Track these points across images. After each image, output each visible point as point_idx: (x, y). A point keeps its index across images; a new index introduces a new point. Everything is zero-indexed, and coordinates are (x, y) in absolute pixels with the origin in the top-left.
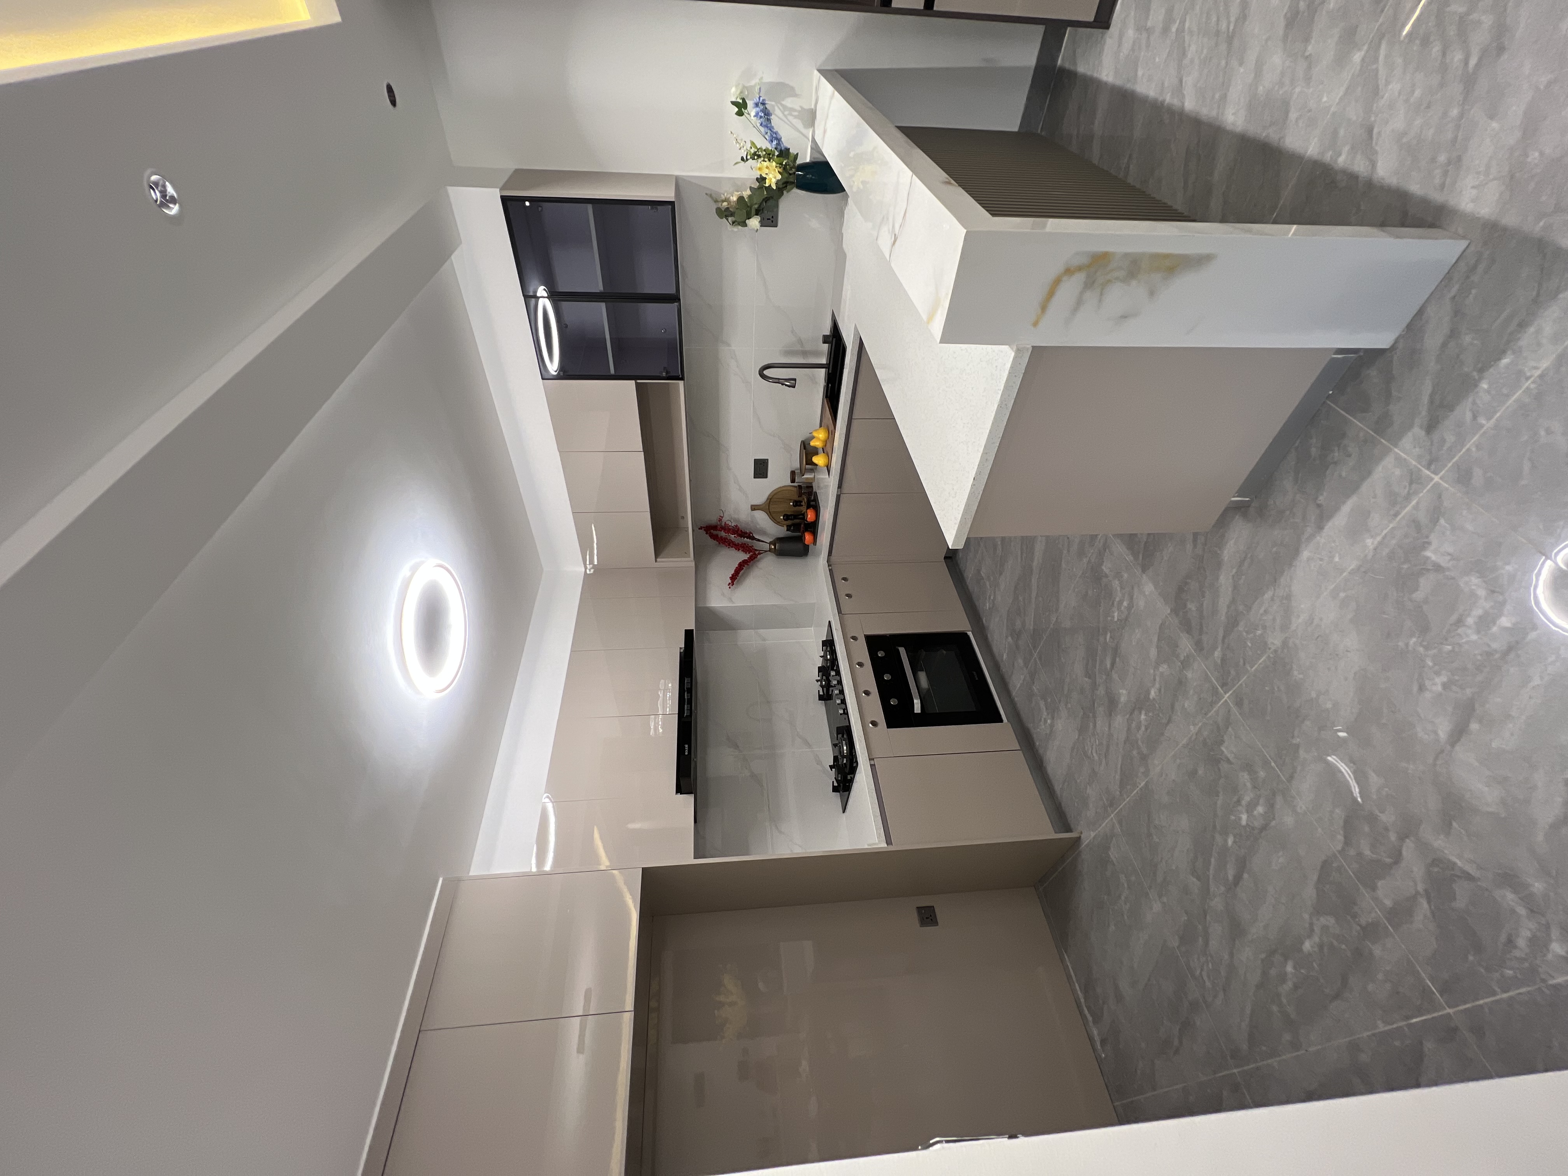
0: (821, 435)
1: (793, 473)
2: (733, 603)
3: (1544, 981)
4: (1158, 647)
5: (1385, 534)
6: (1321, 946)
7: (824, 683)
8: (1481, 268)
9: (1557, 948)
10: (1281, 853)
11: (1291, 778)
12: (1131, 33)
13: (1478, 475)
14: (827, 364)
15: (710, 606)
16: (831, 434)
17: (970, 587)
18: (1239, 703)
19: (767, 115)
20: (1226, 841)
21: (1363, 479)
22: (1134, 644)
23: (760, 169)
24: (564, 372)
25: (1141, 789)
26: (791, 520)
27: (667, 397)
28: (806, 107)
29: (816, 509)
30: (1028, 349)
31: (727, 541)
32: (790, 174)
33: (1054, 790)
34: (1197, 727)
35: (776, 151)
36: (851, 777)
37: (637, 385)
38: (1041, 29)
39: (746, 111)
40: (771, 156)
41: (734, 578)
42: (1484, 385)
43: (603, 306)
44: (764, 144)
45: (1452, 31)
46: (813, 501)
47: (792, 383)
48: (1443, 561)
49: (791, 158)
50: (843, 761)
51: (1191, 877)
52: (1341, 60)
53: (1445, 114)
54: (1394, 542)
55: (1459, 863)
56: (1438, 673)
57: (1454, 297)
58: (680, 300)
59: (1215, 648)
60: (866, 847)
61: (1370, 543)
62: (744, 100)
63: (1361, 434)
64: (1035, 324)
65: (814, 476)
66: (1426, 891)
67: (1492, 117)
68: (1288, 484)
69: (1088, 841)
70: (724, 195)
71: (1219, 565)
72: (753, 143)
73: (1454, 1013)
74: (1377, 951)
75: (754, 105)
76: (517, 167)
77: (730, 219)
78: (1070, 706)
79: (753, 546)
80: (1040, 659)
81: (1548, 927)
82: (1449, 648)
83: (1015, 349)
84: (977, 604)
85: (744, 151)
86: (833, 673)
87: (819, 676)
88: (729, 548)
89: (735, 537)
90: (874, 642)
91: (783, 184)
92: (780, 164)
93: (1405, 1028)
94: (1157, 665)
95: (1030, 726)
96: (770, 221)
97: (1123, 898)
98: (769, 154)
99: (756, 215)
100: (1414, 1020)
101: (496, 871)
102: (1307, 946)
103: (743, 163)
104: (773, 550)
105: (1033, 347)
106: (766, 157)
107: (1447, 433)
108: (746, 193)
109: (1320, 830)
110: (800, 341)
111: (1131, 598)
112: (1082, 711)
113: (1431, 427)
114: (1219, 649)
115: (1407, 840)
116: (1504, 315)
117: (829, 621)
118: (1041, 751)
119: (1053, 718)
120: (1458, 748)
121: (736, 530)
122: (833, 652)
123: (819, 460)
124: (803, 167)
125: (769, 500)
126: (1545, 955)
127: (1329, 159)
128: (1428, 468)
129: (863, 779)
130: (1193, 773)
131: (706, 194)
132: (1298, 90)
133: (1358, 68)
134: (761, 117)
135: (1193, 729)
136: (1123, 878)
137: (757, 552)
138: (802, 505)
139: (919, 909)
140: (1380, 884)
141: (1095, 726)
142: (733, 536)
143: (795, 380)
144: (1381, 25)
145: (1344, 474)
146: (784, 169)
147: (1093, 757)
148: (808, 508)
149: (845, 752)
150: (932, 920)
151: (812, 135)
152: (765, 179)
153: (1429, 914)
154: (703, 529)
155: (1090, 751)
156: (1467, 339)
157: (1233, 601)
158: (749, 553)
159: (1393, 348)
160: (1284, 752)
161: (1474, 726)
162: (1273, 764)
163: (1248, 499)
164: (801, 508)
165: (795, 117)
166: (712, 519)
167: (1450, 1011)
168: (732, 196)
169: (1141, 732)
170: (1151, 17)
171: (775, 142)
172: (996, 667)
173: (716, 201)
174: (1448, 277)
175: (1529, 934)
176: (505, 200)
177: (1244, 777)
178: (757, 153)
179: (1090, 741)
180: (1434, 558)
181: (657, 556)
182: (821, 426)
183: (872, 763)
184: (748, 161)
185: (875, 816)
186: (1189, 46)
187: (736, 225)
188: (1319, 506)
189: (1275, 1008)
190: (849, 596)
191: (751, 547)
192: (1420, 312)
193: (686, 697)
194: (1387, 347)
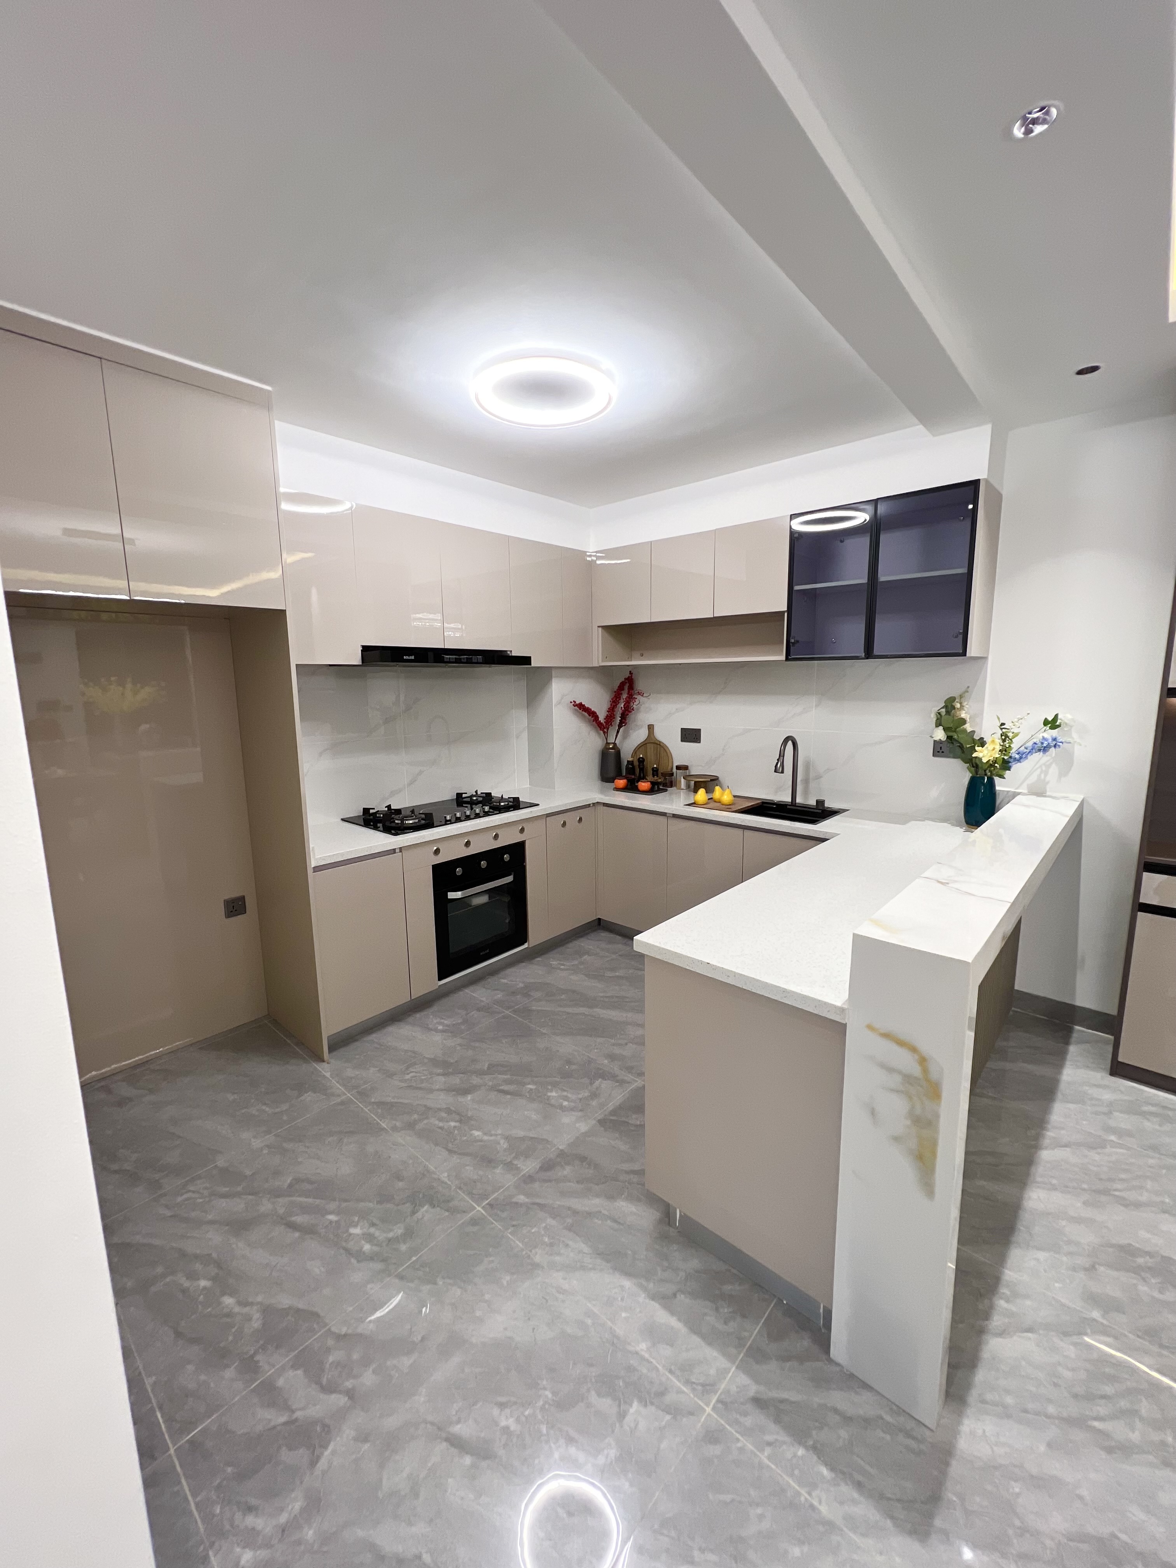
0: (727, 798)
1: (686, 768)
2: (556, 706)
3: (212, 1544)
4: (523, 1139)
5: (651, 1362)
6: (229, 1315)
7: (475, 798)
8: (912, 1444)
9: (247, 1556)
10: (323, 1269)
11: (401, 1277)
12: (1107, 1096)
13: (715, 1450)
14: (796, 803)
15: (553, 684)
16: (727, 808)
17: (570, 945)
18: (474, 1222)
19: (1044, 749)
20: (331, 1213)
21: (703, 1337)
22: (526, 1112)
23: (993, 741)
24: (798, 538)
25: (378, 1124)
26: (639, 766)
27: (766, 642)
28: (1048, 788)
29: (651, 791)
30: (844, 1019)
31: (618, 699)
32: (985, 771)
33: (372, 1033)
34: (446, 1180)
35: (1008, 757)
36: (379, 827)
37: (783, 613)
38: (1114, 1011)
39: (1048, 728)
40: (1004, 752)
41: (581, 706)
42: (801, 1452)
43: (864, 580)
44: (1016, 745)
45: (1123, 1404)
46: (658, 787)
47: (779, 769)
48: (629, 1419)
49: (1001, 772)
50: (397, 820)
51: (291, 1179)
52: (1093, 1299)
53: (1050, 1401)
54: (645, 1371)
55: (327, 1453)
56: (518, 1420)
57: (882, 1418)
58: (868, 659)
59: (527, 1195)
60: (311, 846)
61: (642, 1347)
62: (1059, 726)
63: (746, 1334)
64: (870, 1027)
65: (683, 789)
66: (296, 1420)
67: (1049, 1445)
68: (694, 1264)
69: (320, 1069)
70: (967, 705)
71: (611, 1197)
72: (1016, 735)
73: (170, 1456)
74: (229, 1373)
75: (1054, 736)
76: (1003, 496)
77: (944, 710)
78: (458, 1048)
79: (612, 726)
80: (504, 1017)
81: (268, 1545)
82: (545, 1431)
83: (844, 1006)
84: (556, 951)
85: (1010, 726)
86: (487, 809)
87: (481, 793)
88: (611, 701)
89: (622, 708)
90: (518, 850)
91: (976, 764)
92: (996, 761)
93: (150, 1406)
94: (507, 1138)
95: (435, 1008)
96: (939, 750)
97: (264, 1107)
98: (1006, 751)
99: (947, 736)
100: (159, 1415)
101: (280, 450)
102: (228, 1301)
103: (999, 725)
104: (608, 747)
105: (845, 1025)
106: (1003, 748)
107: (754, 1418)
108: (968, 727)
109: (351, 1309)
110: (818, 777)
111: (572, 1109)
112: (454, 1061)
113: (758, 1402)
114: (527, 1200)
115: (346, 1398)
116: (868, 1468)
117: (538, 805)
118: (410, 1019)
119: (443, 1031)
120: (445, 1444)
121: (629, 710)
122: (507, 809)
123: (701, 795)
124: (991, 784)
125: (658, 743)
126: (238, 1545)
127: (1002, 1291)
128: (719, 1401)
129: (379, 841)
130: (399, 1178)
131: (968, 687)
132: (1065, 1259)
133: (1087, 1316)
134: (1042, 743)
135: (444, 1176)
136: (285, 1107)
137: (606, 730)
138: (654, 777)
139: (242, 899)
140: (300, 1372)
141: (439, 1075)
142: (623, 706)
143: (782, 772)
144: (1126, 1336)
145: (708, 1318)
146: (991, 765)
147: (408, 1074)
148: (652, 783)
149: (407, 822)
150: (232, 912)
151: (1021, 792)
152: (983, 747)
153: (272, 1424)
154: (630, 675)
155: (413, 1070)
156: (844, 1434)
157: (575, 1213)
158: (605, 722)
159: (831, 1361)
160: (428, 1269)
161: (468, 1460)
162: (414, 1258)
163: (677, 1225)
164: (651, 776)
165: (1039, 776)
166: (640, 685)
167: (172, 1451)
168: (965, 713)
169: (437, 1122)
170: (1122, 1115)
171: (1017, 756)
172: (493, 972)
173: (961, 697)
174: (900, 1411)
175: (259, 1528)
176: (975, 484)
177: (399, 1230)
178: (1007, 739)
179: (423, 1070)
180: (632, 1410)
181: (603, 627)
182: (735, 796)
183: (397, 851)
184: (1000, 730)
185: (342, 854)
186: (1099, 1154)
187: (937, 716)
188: (675, 1295)
189: (160, 1270)
190: (564, 824)
191: (611, 724)
192: (866, 1386)
193: (462, 657)
194: (831, 1356)
